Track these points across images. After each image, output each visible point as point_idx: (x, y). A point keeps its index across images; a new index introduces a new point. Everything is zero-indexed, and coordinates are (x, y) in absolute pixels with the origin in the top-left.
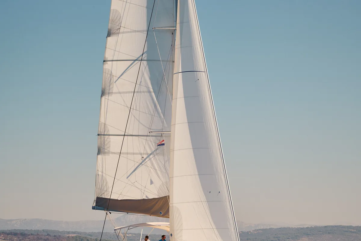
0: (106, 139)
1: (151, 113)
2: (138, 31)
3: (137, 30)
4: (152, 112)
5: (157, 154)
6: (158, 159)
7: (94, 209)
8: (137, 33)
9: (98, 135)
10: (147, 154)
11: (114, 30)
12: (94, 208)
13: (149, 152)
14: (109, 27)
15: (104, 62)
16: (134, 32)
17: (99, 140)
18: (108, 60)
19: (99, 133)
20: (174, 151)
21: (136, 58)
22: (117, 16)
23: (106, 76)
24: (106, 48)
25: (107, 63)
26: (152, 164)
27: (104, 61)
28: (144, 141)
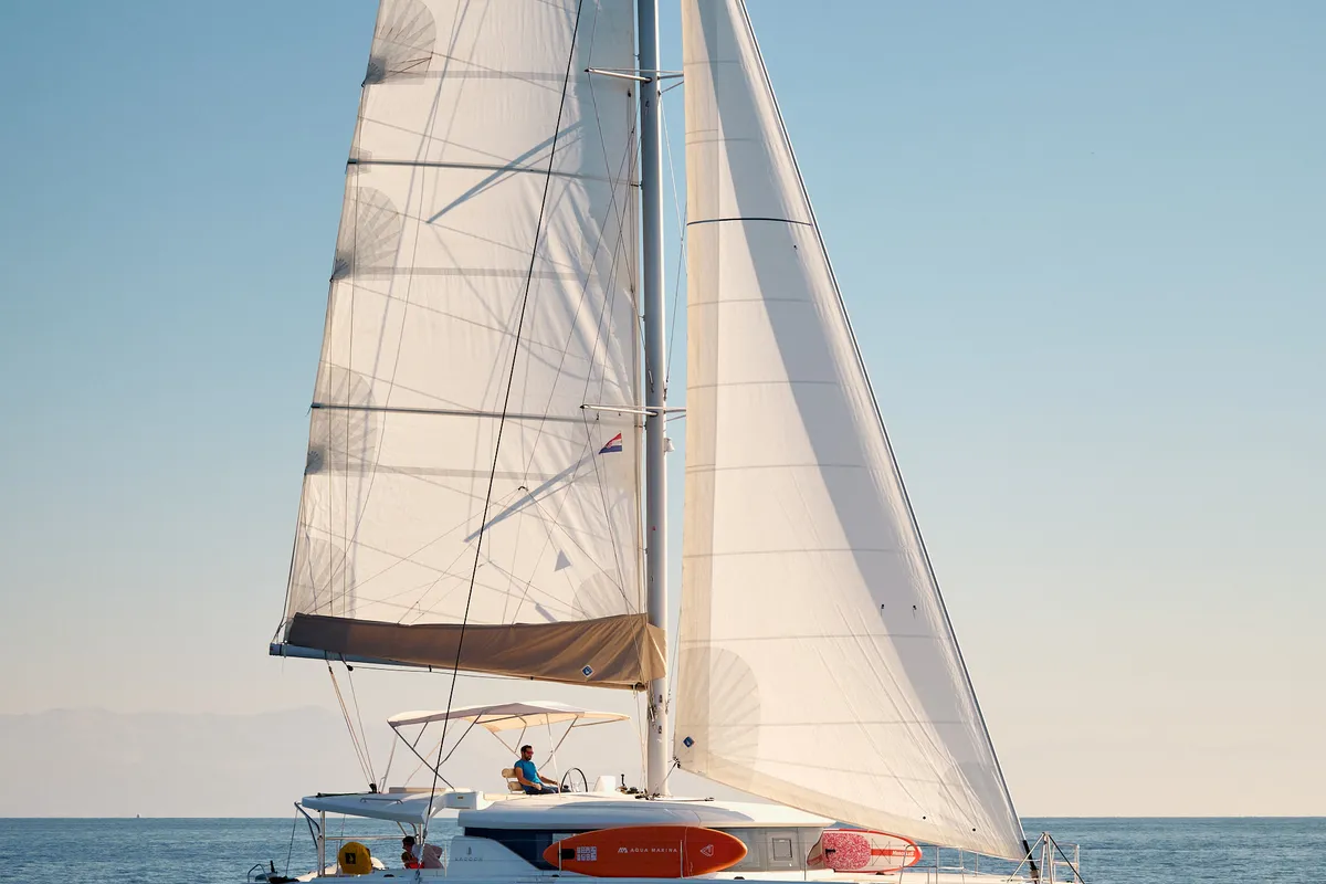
0: (352, 421)
1: (558, 343)
2: (510, 75)
3: (505, 70)
4: (563, 343)
5: (577, 479)
6: (583, 495)
7: (281, 655)
8: (505, 80)
9: (315, 406)
10: (542, 477)
11: (400, 60)
12: (275, 650)
13: (551, 472)
14: (376, 52)
15: (350, 166)
16: (492, 77)
17: (319, 423)
18: (374, 159)
19: (319, 401)
20: (714, 470)
21: (505, 164)
22: (417, 18)
23: (360, 212)
24: (360, 118)
25: (365, 171)
26: (559, 510)
27: (351, 162)
28: (530, 436)
